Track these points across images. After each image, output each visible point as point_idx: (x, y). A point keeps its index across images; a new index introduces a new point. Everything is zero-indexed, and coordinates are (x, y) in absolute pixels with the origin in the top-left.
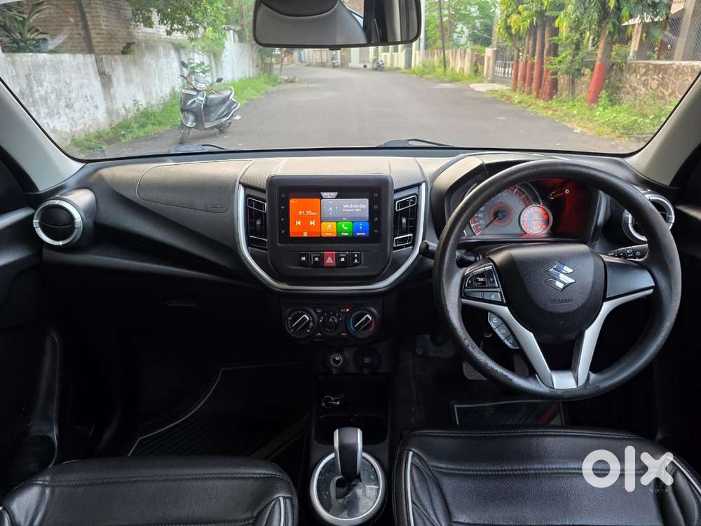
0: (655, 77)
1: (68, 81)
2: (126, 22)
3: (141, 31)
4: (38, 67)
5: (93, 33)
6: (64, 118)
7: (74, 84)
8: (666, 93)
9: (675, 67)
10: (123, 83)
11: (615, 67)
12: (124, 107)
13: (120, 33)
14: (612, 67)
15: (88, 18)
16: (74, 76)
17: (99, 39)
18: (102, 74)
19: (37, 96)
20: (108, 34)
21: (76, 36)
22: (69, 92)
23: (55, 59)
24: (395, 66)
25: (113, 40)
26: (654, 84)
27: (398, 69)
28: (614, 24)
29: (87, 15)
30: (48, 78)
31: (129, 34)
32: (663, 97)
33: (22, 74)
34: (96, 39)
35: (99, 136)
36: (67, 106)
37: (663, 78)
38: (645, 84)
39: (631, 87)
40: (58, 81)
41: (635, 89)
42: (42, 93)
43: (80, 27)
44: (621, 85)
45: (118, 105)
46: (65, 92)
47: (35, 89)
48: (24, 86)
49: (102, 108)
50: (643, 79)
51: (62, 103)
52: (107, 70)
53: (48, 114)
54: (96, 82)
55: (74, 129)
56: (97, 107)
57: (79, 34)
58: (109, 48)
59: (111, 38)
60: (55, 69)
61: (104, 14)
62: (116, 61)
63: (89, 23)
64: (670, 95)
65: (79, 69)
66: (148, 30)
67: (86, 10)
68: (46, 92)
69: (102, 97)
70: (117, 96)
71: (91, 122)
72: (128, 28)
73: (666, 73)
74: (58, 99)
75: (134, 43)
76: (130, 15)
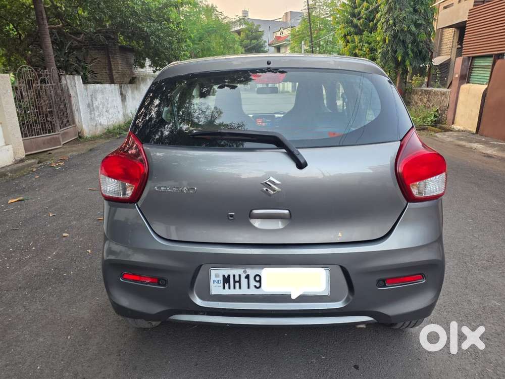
0: (425, 96)
1: (107, 98)
2: (130, 66)
3: (139, 71)
4: (95, 91)
5: (114, 72)
6: (105, 118)
7: (110, 100)
8: (431, 105)
9: (434, 91)
10: (131, 100)
11: (407, 91)
12: (131, 112)
13: (127, 72)
14: (405, 91)
15: (112, 64)
16: (110, 95)
17: (117, 75)
18: (121, 94)
19: (94, 106)
20: (122, 73)
21: (105, 74)
22: (108, 104)
23: (103, 87)
24: (286, 90)
25: (124, 76)
26: (425, 100)
27: (288, 92)
28: (403, 69)
29: (112, 63)
30: (99, 96)
31: (132, 73)
32: (429, 107)
33: (89, 94)
34: (115, 75)
35: (120, 127)
36: (106, 111)
37: (429, 97)
38: (421, 100)
39: (415, 101)
40: (103, 98)
41: (417, 103)
42: (97, 104)
43: (107, 69)
44: (410, 101)
45: (129, 111)
46: (106, 104)
47: (94, 102)
48: (90, 101)
49: (121, 113)
50: (421, 97)
51: (104, 110)
52: (124, 93)
53: (99, 115)
54: (119, 98)
55: (109, 124)
56: (119, 112)
57: (106, 73)
58: (122, 80)
59: (123, 75)
60: (102, 92)
61: (120, 62)
62: (128, 87)
63: (112, 67)
64: (432, 106)
65: (112, 92)
66: (141, 70)
67: (111, 60)
68: (98, 104)
69: (121, 106)
70: (128, 106)
71: (116, 120)
72: (131, 69)
73: (430, 94)
74: (103, 108)
75: (136, 78)
76: (132, 61)
